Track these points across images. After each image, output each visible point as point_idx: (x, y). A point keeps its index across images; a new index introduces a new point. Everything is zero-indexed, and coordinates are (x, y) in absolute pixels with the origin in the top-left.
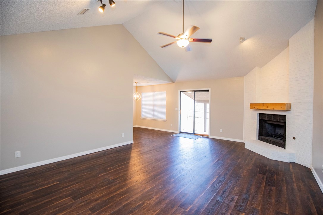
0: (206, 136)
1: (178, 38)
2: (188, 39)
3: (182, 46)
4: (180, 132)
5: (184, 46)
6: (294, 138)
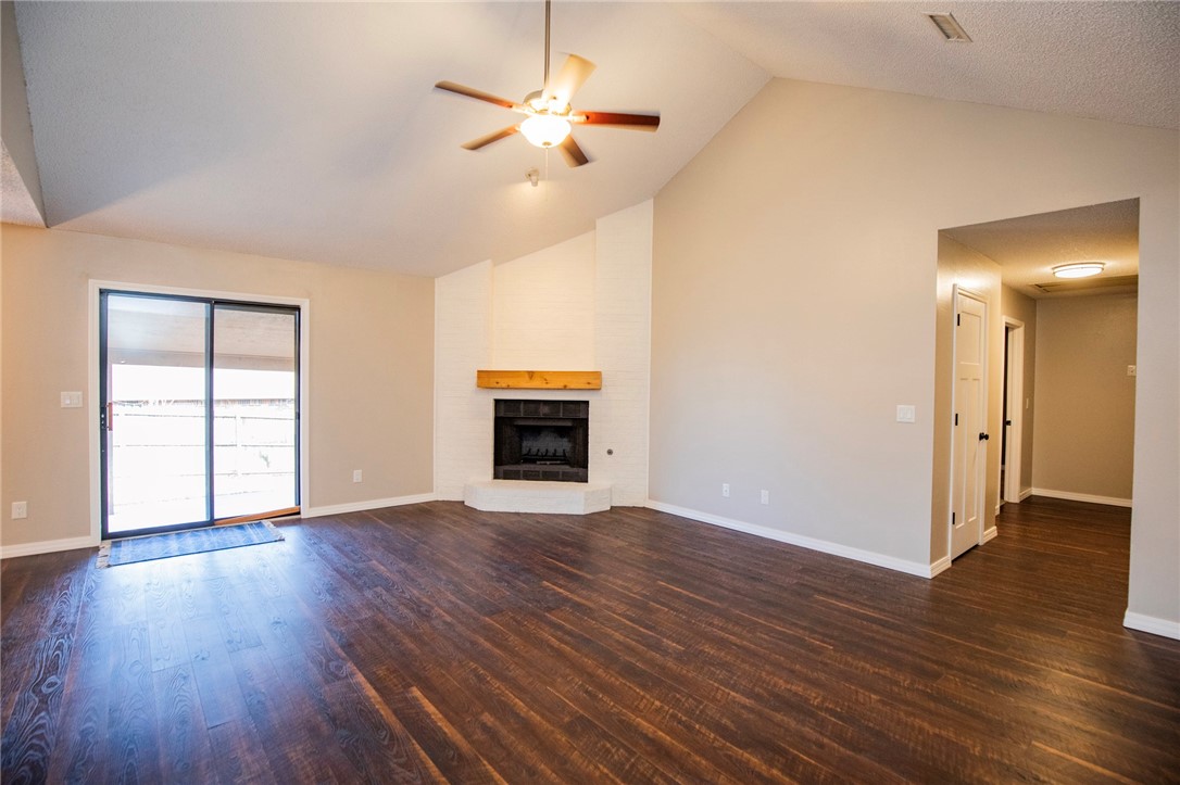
0: (290, 518)
1: (526, 110)
2: (567, 113)
3: (545, 144)
4: (105, 536)
5: (549, 144)
6: (610, 452)
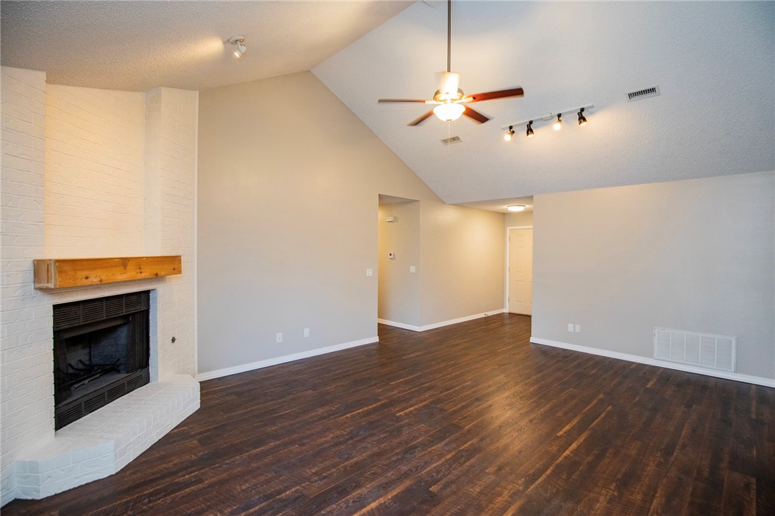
6: (173, 339)
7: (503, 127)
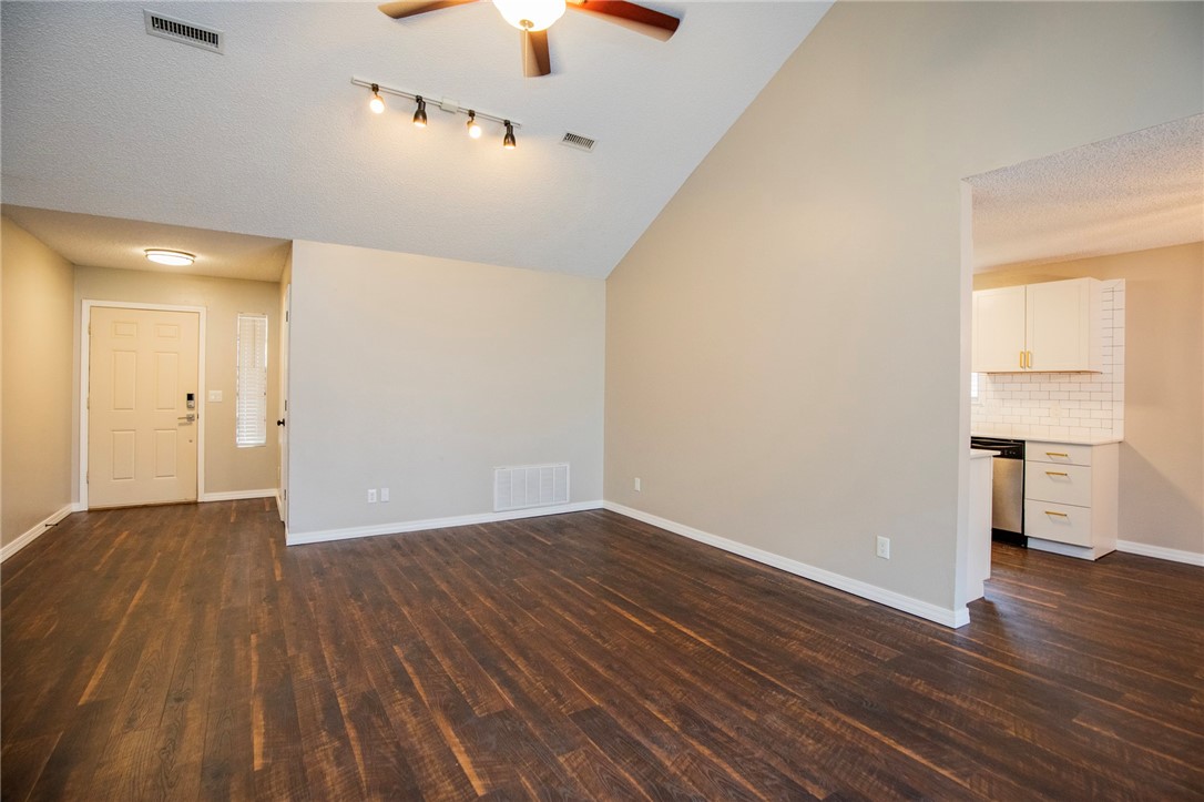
7: (356, 77)
